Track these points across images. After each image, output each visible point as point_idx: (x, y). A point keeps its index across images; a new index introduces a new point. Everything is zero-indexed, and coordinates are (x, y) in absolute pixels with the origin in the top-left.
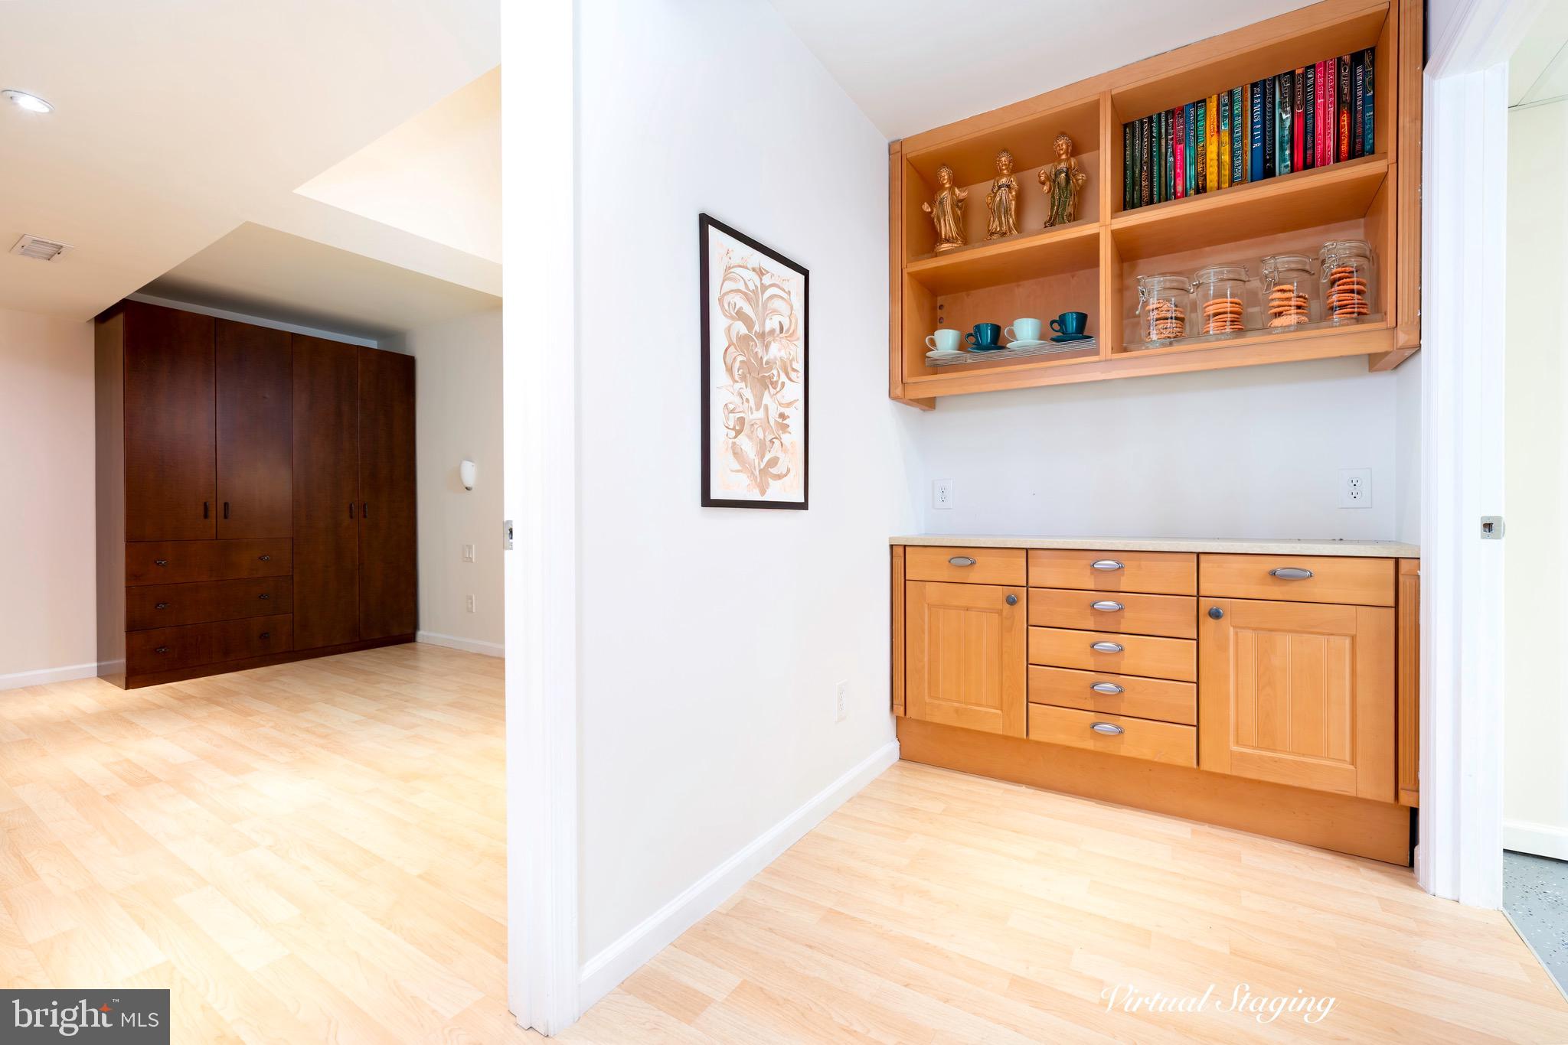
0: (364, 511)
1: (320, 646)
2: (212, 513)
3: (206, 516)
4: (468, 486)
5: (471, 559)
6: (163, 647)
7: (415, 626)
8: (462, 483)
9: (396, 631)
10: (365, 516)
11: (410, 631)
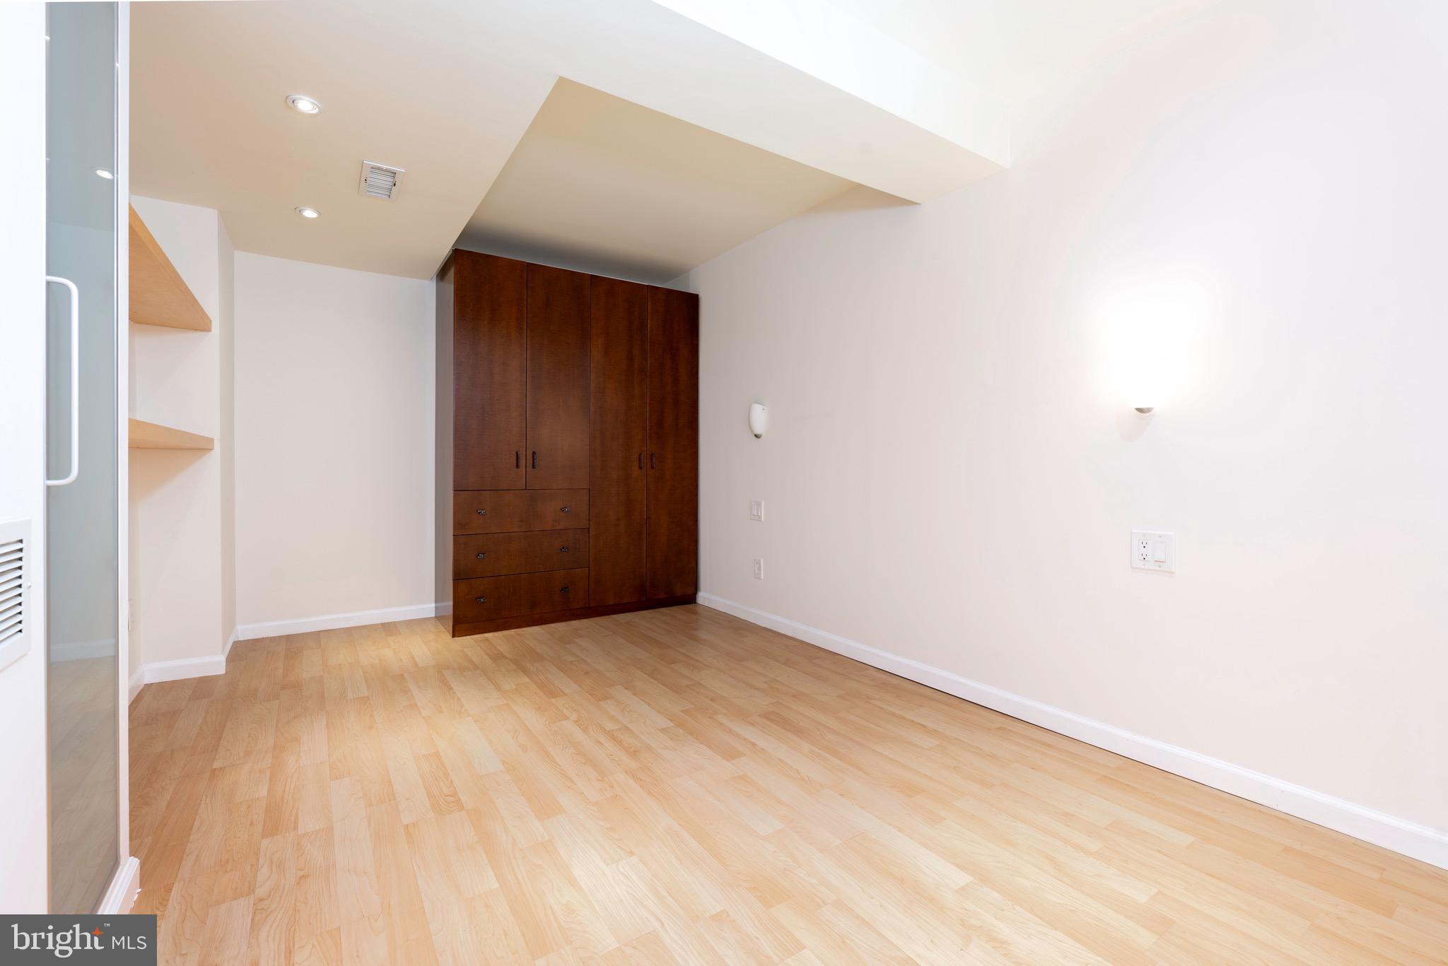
0: (652, 461)
1: (611, 603)
2: (522, 463)
3: (517, 466)
4: (758, 431)
5: (760, 517)
6: (482, 598)
7: (695, 586)
8: (752, 431)
9: (679, 590)
10: (652, 468)
11: (690, 592)
